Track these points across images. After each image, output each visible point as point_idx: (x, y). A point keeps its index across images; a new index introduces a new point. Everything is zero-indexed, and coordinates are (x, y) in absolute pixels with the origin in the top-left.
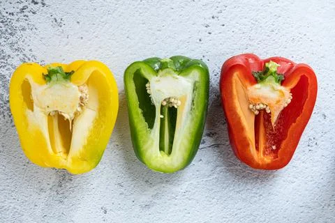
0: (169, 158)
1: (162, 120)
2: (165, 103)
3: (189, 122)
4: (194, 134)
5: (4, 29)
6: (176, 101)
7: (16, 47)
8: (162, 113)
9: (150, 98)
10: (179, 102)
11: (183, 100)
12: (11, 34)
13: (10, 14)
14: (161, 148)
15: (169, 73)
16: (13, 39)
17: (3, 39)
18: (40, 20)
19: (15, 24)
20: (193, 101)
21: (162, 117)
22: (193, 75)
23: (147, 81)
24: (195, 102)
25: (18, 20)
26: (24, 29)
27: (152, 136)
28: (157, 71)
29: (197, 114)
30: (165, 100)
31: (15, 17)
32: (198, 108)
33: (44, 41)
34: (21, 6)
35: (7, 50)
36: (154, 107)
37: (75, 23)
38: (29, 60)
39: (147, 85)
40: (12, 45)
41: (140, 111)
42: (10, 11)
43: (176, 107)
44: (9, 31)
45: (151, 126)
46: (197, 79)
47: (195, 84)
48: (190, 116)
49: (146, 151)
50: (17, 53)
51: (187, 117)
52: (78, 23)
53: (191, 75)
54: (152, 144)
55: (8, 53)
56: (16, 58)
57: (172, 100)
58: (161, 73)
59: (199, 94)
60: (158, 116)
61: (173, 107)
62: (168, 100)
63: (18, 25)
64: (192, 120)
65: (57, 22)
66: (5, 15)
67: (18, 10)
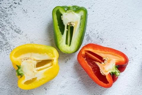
0: (69, 47)
1: (67, 32)
2: (69, 24)
3: (78, 32)
4: (80, 38)
5: (3, 14)
6: (73, 24)
7: (8, 22)
8: (67, 28)
9: (63, 22)
10: (75, 24)
11: (76, 23)
12: (6, 17)
13: (5, 8)
14: (67, 43)
15: (71, 11)
16: (7, 18)
17: (3, 19)
18: (18, 10)
19: (7, 12)
20: (80, 24)
21: (67, 30)
22: (81, 13)
23: (62, 15)
24: (81, 24)
25: (9, 11)
26: (11, 14)
27: (63, 38)
28: (66, 11)
29: (82, 29)
30: (69, 23)
31: (8, 10)
32: (82, 27)
33: (19, 19)
34: (10, 5)
35: (5, 23)
36: (64, 26)
37: (32, 11)
38: (13, 27)
39: (62, 16)
40: (6, 21)
41: (58, 27)
42: (5, 7)
43: (73, 26)
44: (5, 15)
45: (63, 34)
46: (83, 15)
47: (81, 17)
48: (79, 30)
49: (60, 44)
50: (8, 24)
51: (78, 30)
52: (34, 11)
53: (80, 13)
54: (63, 41)
55: (5, 25)
56: (8, 27)
57: (72, 23)
58: (67, 11)
59: (83, 21)
60: (66, 30)
61: (72, 26)
62: (70, 23)
63: (9, 13)
64: (80, 32)
65: (25, 11)
66: (3, 8)
67: (9, 7)
